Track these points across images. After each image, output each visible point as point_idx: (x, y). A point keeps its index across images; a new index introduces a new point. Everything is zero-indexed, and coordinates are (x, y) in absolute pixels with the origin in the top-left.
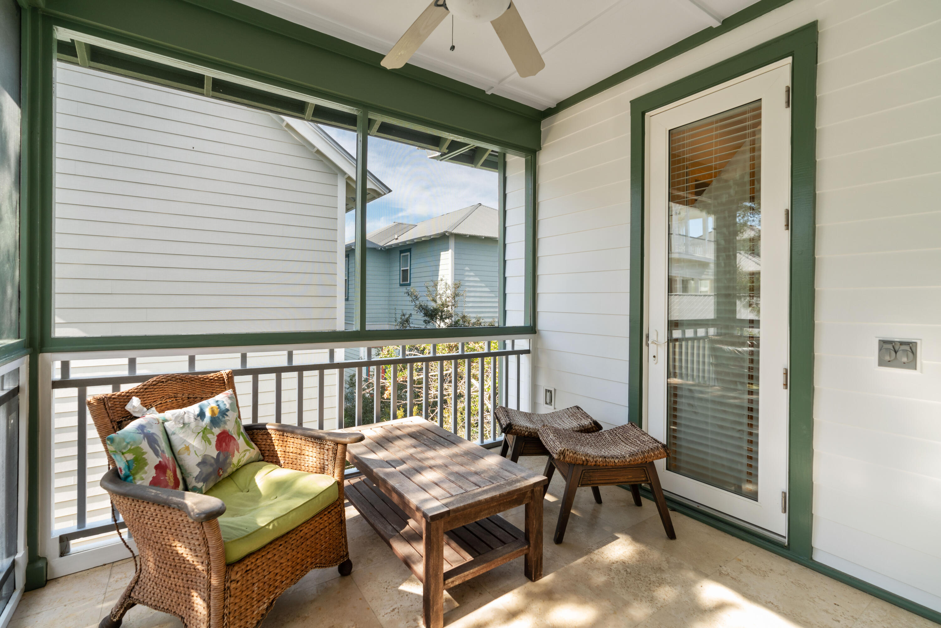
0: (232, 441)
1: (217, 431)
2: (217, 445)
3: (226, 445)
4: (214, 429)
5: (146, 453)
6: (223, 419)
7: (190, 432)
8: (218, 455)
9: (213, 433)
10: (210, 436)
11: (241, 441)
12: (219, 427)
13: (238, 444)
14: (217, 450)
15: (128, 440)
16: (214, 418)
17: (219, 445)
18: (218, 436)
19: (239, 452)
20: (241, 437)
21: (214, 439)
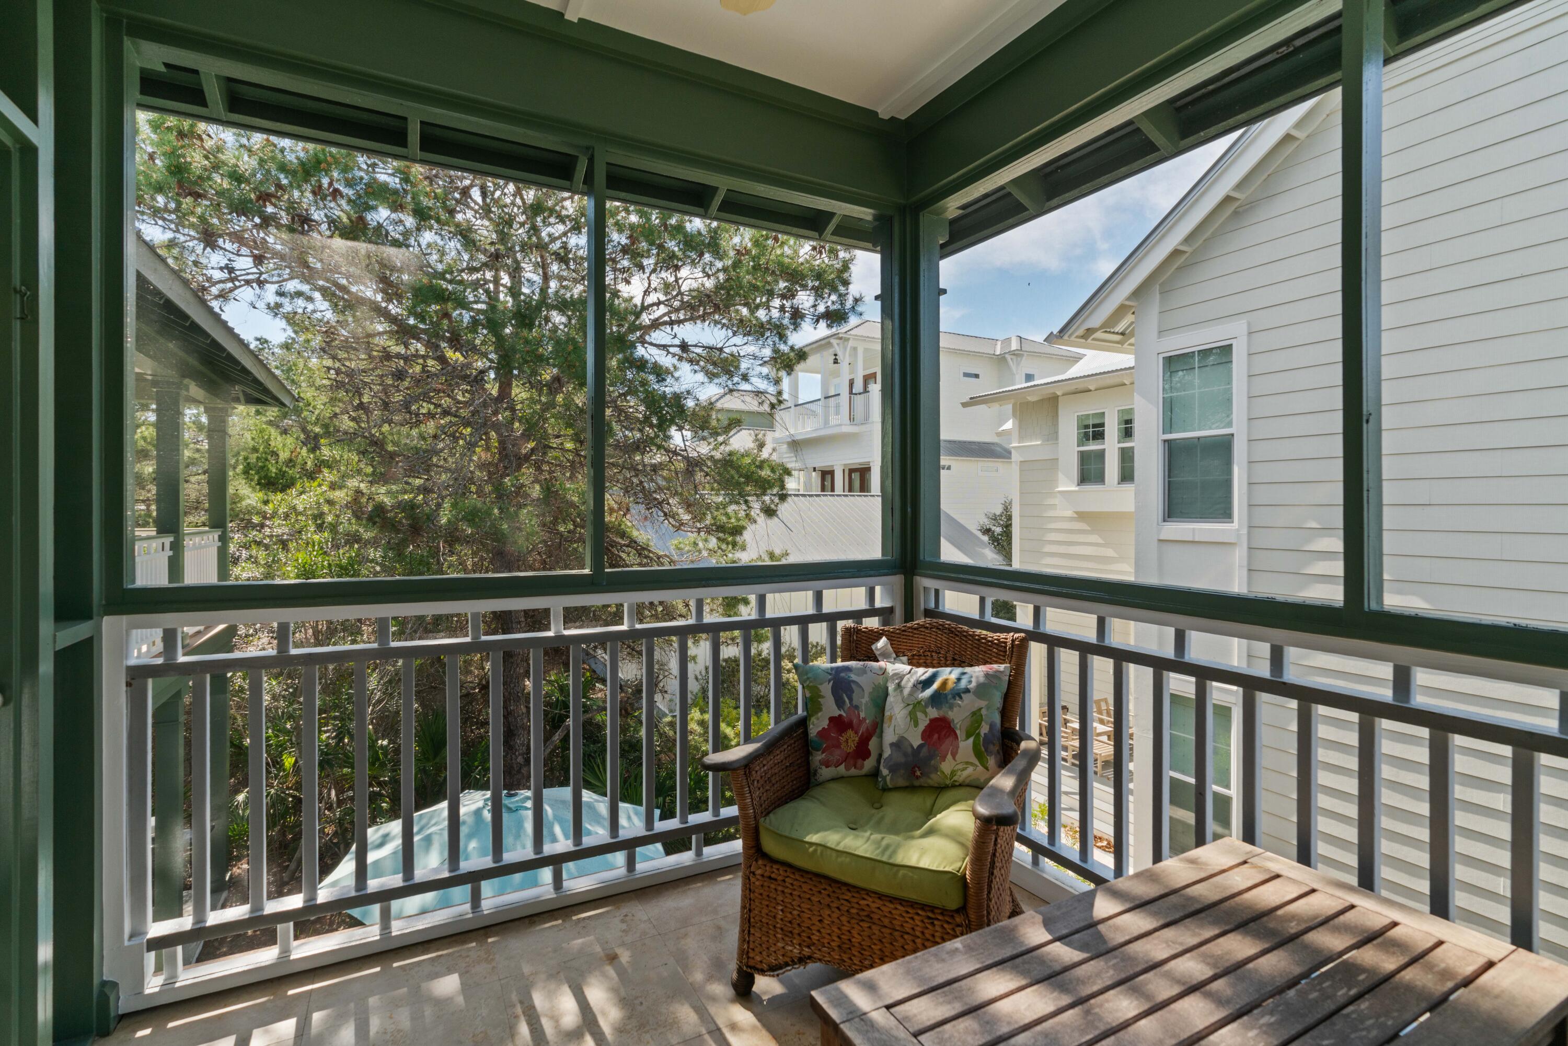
0: (951, 739)
1: (933, 713)
2: (924, 732)
3: (939, 738)
4: (930, 708)
5: (823, 697)
6: (951, 701)
7: (900, 700)
8: (920, 746)
9: (926, 714)
10: (920, 715)
11: (966, 746)
12: (938, 708)
13: (958, 747)
14: (923, 739)
15: (810, 675)
16: (940, 694)
17: (927, 734)
18: (933, 721)
19: (954, 758)
20: (971, 740)
21: (923, 723)
